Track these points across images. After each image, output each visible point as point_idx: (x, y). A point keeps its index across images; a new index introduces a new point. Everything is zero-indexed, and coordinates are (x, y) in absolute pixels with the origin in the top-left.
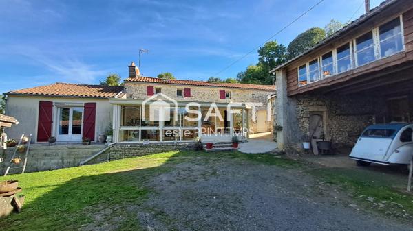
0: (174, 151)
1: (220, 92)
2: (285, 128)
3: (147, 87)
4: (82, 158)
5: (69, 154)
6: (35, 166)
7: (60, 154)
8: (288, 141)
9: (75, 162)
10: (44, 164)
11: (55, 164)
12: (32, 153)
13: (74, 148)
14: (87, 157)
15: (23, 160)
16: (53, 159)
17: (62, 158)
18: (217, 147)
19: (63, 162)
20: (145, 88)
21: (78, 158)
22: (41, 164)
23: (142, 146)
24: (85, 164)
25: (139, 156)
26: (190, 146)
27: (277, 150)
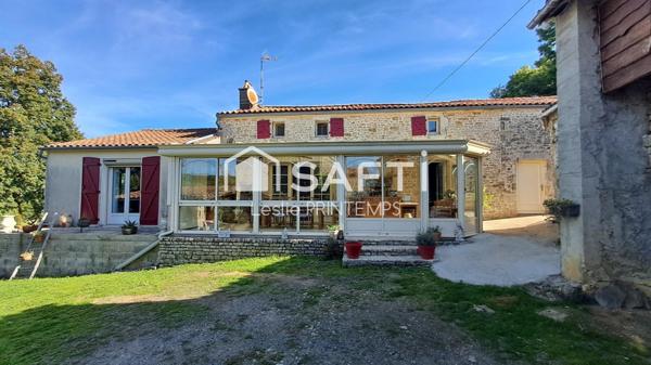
0: (280, 255)
1: (414, 119)
2: (591, 207)
3: (259, 123)
4: (120, 257)
5: (102, 249)
6: (57, 267)
7: (89, 248)
8: (605, 257)
9: (110, 264)
10: (69, 264)
11: (82, 265)
12: (53, 243)
13: (109, 240)
14: (127, 256)
15: (36, 255)
16: (81, 257)
17: (92, 256)
18: (377, 253)
19: (93, 264)
20: (255, 125)
21: (115, 257)
22: (65, 262)
23: (216, 241)
24: (123, 269)
25: (209, 261)
26: (315, 245)
27: (557, 283)
